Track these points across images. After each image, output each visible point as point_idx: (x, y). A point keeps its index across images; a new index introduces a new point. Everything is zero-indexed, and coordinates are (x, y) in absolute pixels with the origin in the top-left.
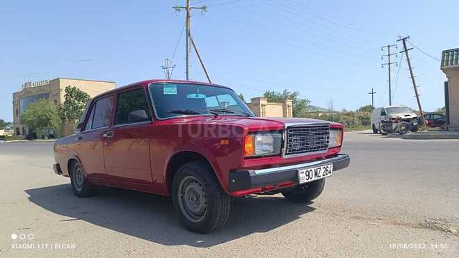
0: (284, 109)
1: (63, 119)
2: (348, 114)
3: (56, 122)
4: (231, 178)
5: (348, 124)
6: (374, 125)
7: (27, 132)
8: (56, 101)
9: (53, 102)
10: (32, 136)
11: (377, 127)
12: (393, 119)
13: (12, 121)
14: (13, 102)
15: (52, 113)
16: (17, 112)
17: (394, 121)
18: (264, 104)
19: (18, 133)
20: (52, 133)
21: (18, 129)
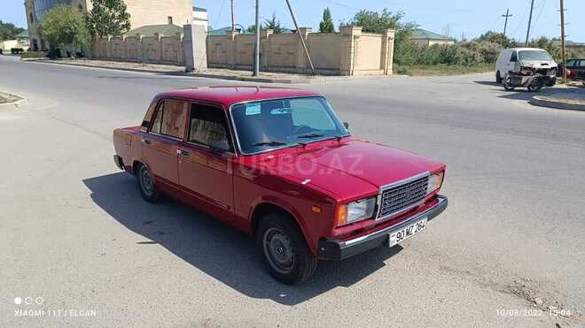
0: (384, 43)
1: (92, 33)
2: (468, 46)
3: (83, 37)
4: (320, 246)
5: (467, 61)
6: (498, 72)
7: (48, 47)
8: (80, 7)
9: (76, 9)
10: (54, 54)
11: (502, 75)
12: (525, 68)
13: (26, 28)
14: (25, 4)
15: (78, 24)
16: (31, 18)
17: (524, 72)
18: (357, 34)
19: (36, 48)
20: (79, 50)
21: (35, 41)
